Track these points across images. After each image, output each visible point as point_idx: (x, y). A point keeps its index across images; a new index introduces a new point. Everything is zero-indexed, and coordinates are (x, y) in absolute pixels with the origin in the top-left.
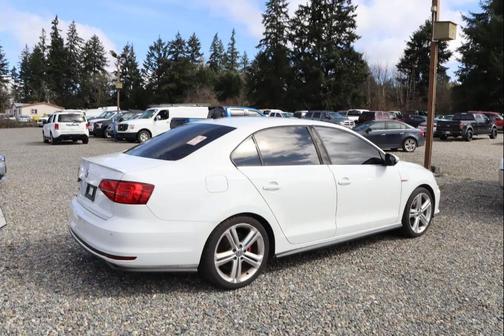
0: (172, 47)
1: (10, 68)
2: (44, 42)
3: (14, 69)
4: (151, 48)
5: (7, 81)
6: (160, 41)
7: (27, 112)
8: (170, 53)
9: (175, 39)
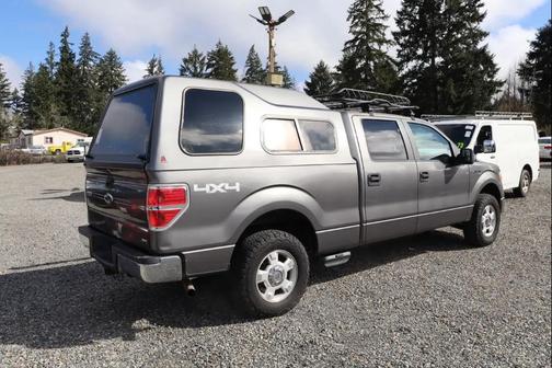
0: (212, 59)
1: (12, 90)
2: (52, 58)
3: (16, 91)
4: (185, 61)
5: (8, 106)
6: (195, 52)
7: (39, 141)
8: (209, 66)
9: (215, 49)
